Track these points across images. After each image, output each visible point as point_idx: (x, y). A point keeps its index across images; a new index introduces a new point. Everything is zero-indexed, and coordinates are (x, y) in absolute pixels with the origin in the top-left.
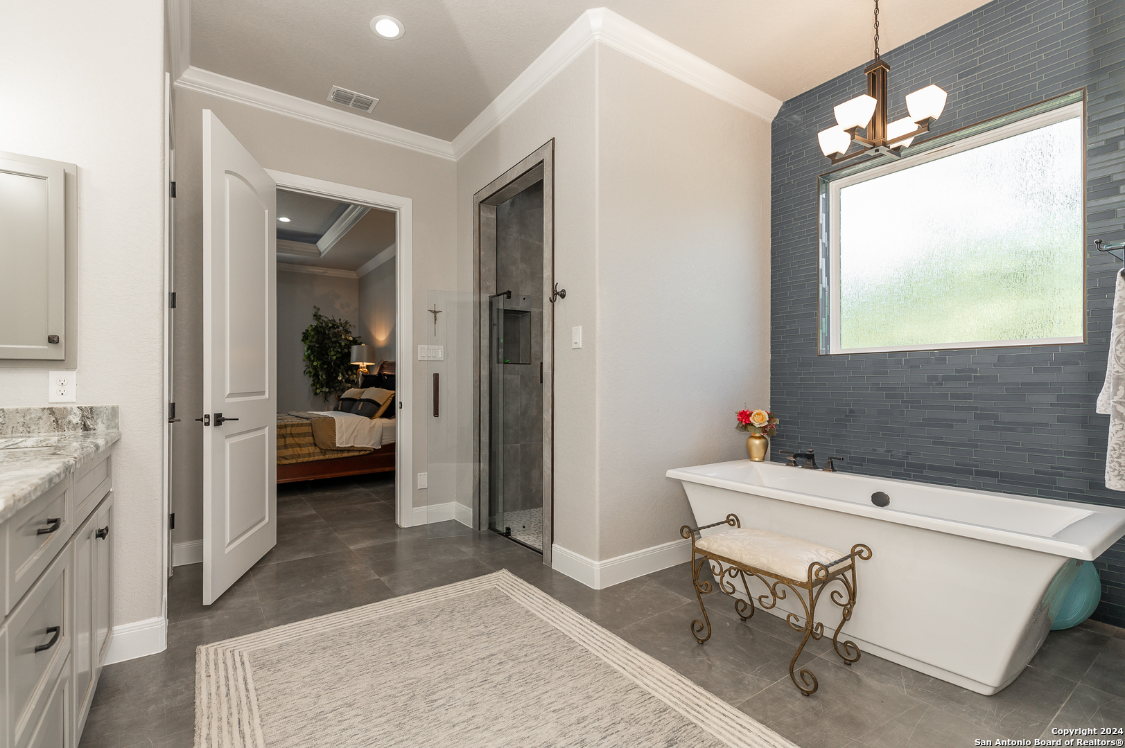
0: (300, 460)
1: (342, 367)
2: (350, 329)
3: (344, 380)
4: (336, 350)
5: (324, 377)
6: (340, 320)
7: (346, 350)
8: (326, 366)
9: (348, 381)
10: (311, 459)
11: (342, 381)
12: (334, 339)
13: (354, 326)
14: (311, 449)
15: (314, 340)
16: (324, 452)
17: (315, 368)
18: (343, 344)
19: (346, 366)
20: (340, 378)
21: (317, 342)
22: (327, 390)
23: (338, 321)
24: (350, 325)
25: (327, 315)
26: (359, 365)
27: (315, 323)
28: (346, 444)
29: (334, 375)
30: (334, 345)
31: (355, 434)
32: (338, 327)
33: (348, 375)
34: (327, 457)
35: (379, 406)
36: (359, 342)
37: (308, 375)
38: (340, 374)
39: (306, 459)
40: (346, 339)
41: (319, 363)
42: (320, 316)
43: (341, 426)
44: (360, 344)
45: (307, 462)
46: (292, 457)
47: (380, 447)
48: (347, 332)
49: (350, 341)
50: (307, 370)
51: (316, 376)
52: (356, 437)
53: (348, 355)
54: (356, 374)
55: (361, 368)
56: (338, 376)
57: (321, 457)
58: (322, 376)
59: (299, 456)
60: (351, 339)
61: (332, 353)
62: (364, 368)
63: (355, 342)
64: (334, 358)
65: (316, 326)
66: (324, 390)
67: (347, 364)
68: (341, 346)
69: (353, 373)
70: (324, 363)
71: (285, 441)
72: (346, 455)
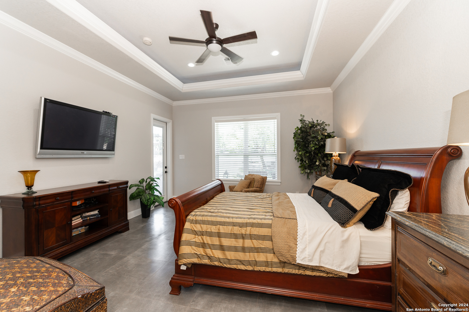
0: (257, 269)
1: (319, 155)
2: (326, 128)
3: (320, 165)
4: (314, 143)
5: (307, 162)
6: (317, 121)
7: (322, 143)
8: (308, 155)
9: (324, 165)
10: (268, 269)
11: (319, 165)
12: (313, 135)
13: (329, 125)
14: (270, 257)
15: (299, 137)
16: (283, 264)
17: (301, 156)
18: (320, 138)
19: (322, 154)
20: (317, 163)
21: (302, 138)
22: (309, 171)
23: (315, 122)
24: (326, 125)
25: (308, 119)
26: (332, 154)
27: (300, 126)
28: (311, 260)
29: (314, 160)
30: (313, 139)
31: (321, 248)
32: (316, 127)
33: (324, 161)
34: (286, 270)
35: (354, 211)
36: (332, 136)
37: (297, 160)
38: (318, 161)
39: (262, 269)
40: (322, 134)
41: (303, 152)
42: (305, 121)
43: (304, 234)
44: (334, 137)
45: (264, 271)
46: (249, 263)
47: (357, 271)
48: (324, 129)
49: (326, 136)
50: (297, 157)
51: (302, 160)
52: (322, 252)
53: (324, 146)
54: (330, 160)
55: (334, 156)
56: (316, 161)
57: (280, 270)
58: (305, 162)
59: (256, 263)
60: (326, 134)
61: (312, 145)
62: (336, 156)
63: (329, 136)
64: (313, 148)
65: (301, 128)
66: (306, 171)
67: (323, 153)
68: (318, 140)
69: (328, 160)
70: (307, 152)
71: (243, 243)
72: (308, 273)
